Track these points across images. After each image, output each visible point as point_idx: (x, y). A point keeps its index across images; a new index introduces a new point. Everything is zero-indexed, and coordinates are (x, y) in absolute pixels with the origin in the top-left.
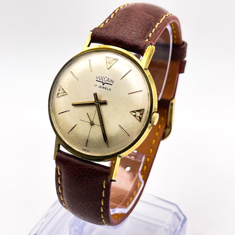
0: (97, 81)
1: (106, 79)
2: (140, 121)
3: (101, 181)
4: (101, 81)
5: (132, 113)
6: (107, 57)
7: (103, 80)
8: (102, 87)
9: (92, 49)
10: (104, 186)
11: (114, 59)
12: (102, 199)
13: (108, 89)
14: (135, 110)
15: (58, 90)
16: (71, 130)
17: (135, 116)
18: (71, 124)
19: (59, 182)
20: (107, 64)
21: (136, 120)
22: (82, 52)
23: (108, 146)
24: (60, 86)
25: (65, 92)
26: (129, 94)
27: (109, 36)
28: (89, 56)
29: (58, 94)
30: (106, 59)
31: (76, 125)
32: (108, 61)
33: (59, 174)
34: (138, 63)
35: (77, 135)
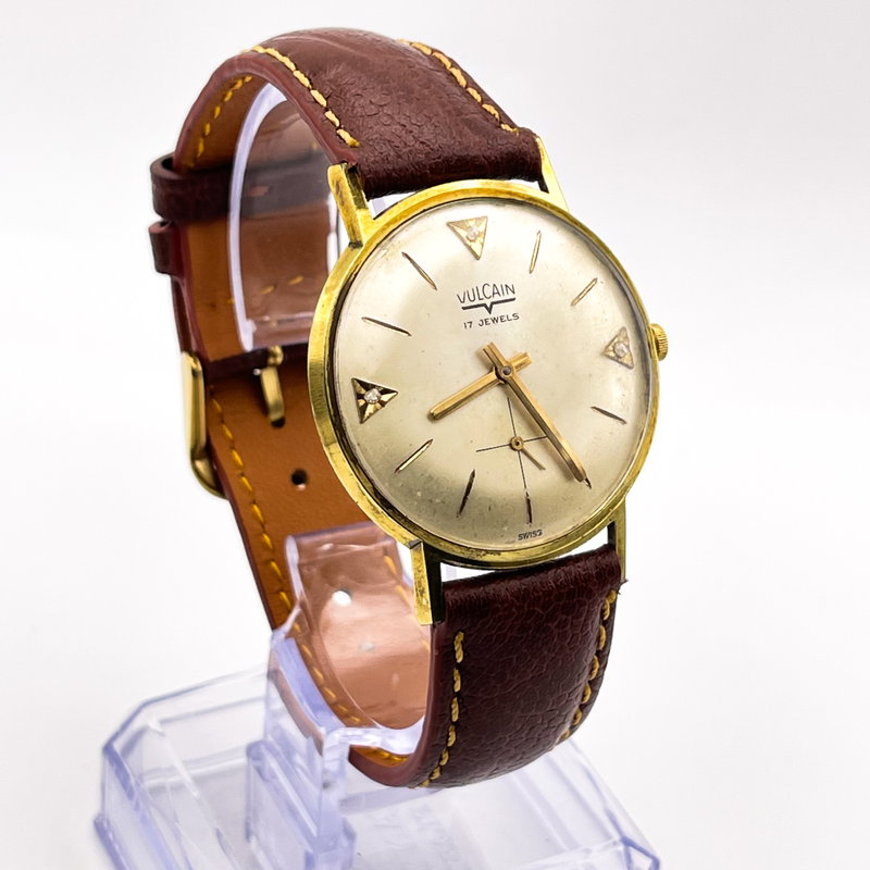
1: (489, 291)
4: (477, 302)
7: (482, 296)
8: (490, 321)
9: (395, 220)
10: (608, 612)
11: (477, 219)
12: (594, 659)
13: (511, 317)
14: (608, 340)
15: (353, 397)
16: (465, 498)
17: (617, 359)
18: (453, 482)
19: (457, 688)
20: (468, 242)
21: (623, 368)
22: (368, 243)
23: (589, 485)
24: (353, 380)
25: (385, 391)
26: (572, 304)
27: (416, 159)
28: (393, 245)
29: (362, 410)
30: (454, 231)
31: (473, 475)
32: (463, 233)
33: (459, 660)
34: (546, 204)
35: (488, 504)
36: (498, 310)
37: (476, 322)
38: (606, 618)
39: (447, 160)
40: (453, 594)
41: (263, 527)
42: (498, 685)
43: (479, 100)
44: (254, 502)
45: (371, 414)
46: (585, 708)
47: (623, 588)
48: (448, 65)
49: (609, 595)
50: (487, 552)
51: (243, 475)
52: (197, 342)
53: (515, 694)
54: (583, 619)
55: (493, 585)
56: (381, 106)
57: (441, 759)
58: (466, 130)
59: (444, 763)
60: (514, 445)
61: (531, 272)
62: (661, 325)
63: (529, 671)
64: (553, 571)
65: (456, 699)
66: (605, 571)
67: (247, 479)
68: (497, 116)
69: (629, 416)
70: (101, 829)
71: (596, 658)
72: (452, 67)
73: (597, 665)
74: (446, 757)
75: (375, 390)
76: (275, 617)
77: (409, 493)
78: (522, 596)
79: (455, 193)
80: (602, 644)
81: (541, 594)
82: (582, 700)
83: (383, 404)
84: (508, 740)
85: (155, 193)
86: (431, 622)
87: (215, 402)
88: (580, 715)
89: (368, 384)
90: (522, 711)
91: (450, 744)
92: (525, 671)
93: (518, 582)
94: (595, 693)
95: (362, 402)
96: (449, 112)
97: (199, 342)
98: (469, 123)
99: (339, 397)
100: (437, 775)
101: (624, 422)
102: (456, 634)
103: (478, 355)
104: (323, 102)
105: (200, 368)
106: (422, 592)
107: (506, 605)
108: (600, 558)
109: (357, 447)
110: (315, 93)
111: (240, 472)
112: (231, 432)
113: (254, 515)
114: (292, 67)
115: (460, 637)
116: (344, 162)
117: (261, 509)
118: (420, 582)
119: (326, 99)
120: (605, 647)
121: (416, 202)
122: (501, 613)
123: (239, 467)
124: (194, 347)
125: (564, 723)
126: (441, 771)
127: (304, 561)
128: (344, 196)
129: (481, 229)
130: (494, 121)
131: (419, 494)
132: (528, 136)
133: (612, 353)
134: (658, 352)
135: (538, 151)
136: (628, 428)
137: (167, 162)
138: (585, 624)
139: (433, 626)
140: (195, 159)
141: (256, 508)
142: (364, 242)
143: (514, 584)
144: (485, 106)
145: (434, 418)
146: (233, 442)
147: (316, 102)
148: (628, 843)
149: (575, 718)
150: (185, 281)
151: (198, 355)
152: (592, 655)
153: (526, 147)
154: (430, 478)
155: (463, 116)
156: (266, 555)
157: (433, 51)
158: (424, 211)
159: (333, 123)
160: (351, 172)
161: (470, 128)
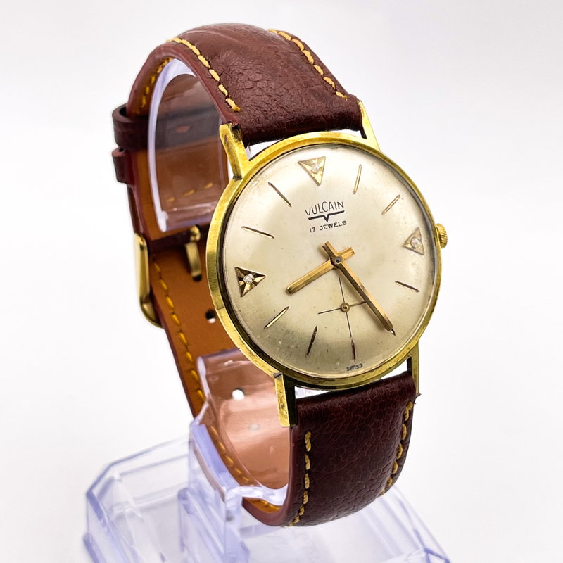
0: (310, 219)
1: (326, 207)
2: (424, 254)
4: (319, 214)
5: (406, 246)
7: (322, 210)
8: (327, 227)
9: (263, 161)
10: (408, 416)
11: (318, 158)
12: (399, 446)
13: (341, 224)
14: (407, 237)
15: (236, 280)
16: (311, 345)
17: (413, 249)
18: (304, 334)
19: (308, 467)
20: (313, 175)
21: (417, 255)
22: (245, 177)
23: (394, 334)
24: (236, 268)
25: (258, 275)
26: (383, 214)
27: (278, 119)
28: (262, 178)
29: (242, 288)
30: (303, 167)
31: (316, 329)
32: (309, 168)
33: (309, 450)
34: (365, 146)
35: (327, 348)
36: (332, 219)
37: (318, 228)
38: (406, 419)
39: (298, 119)
40: (303, 407)
41: (186, 347)
42: (335, 466)
43: (322, 73)
44: (181, 332)
45: (248, 291)
46: (394, 476)
47: (418, 400)
48: (302, 47)
49: (408, 405)
50: (326, 379)
51: (173, 313)
52: (143, 227)
53: (347, 471)
54: (391, 421)
55: (330, 401)
56: (255, 81)
57: (299, 512)
58: (312, 98)
59: (301, 514)
60: (344, 308)
61: (355, 193)
62: (443, 225)
63: (355, 456)
64: (370, 390)
65: (307, 474)
66: (405, 388)
67: (177, 316)
68: (333, 86)
69: (421, 288)
70: (88, 543)
71: (401, 445)
72: (304, 49)
73: (402, 449)
74: (302, 510)
75: (251, 275)
76: (195, 407)
77: (274, 342)
78: (350, 407)
79: (304, 141)
80: (405, 436)
81: (362, 405)
82: (392, 471)
83: (256, 284)
84: (343, 499)
85: (116, 131)
86: (289, 425)
87: (156, 265)
88: (391, 480)
89: (246, 271)
90: (352, 481)
91: (305, 503)
92: (353, 456)
93: (347, 399)
94: (401, 467)
95: (242, 283)
96: (301, 85)
97: (145, 227)
98: (314, 93)
99: (226, 280)
100: (297, 521)
101: (417, 291)
102: (306, 433)
103: (319, 250)
104: (217, 78)
105: (145, 244)
106: (283, 406)
107: (339, 414)
108: (401, 381)
109: (239, 313)
110: (212, 72)
111: (171, 311)
112: (166, 285)
113: (181, 340)
114: (197, 52)
115: (308, 435)
116: (229, 122)
117: (185, 336)
118: (281, 400)
119: (219, 76)
120: (406, 438)
121: (278, 149)
122: (335, 419)
123: (172, 308)
124: (142, 230)
125: (380, 487)
126: (300, 519)
127: (210, 373)
128: (230, 145)
129: (321, 165)
130: (331, 89)
131: (280, 342)
132: (354, 100)
133: (409, 245)
134: (441, 243)
135: (360, 111)
136: (420, 294)
137: (122, 111)
138: (392, 425)
139: (291, 428)
140: (140, 109)
141: (182, 335)
142: (243, 176)
143: (344, 399)
144: (325, 78)
145: (290, 292)
146: (167, 291)
147: (213, 78)
148: (428, 551)
149: (388, 483)
150: (135, 187)
151: (144, 236)
152: (398, 443)
153: (352, 109)
154: (288, 332)
155: (311, 88)
156: (189, 366)
157: (293, 37)
158: (283, 154)
159: (223, 93)
160: (235, 129)
161: (315, 96)
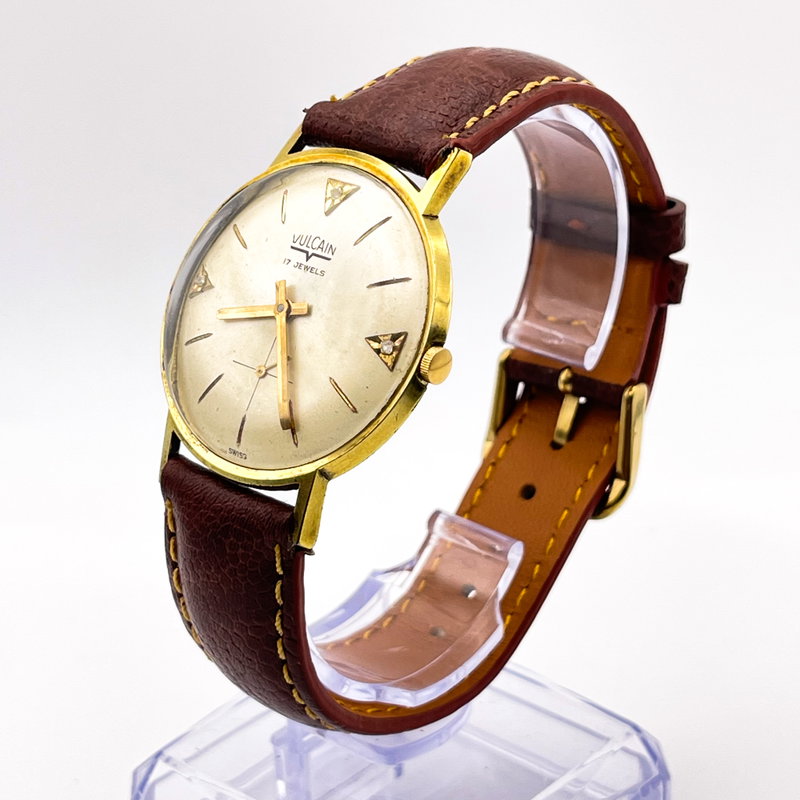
0: (292, 247)
1: (317, 243)
2: (392, 369)
3: (267, 548)
5: (371, 342)
6: (331, 181)
